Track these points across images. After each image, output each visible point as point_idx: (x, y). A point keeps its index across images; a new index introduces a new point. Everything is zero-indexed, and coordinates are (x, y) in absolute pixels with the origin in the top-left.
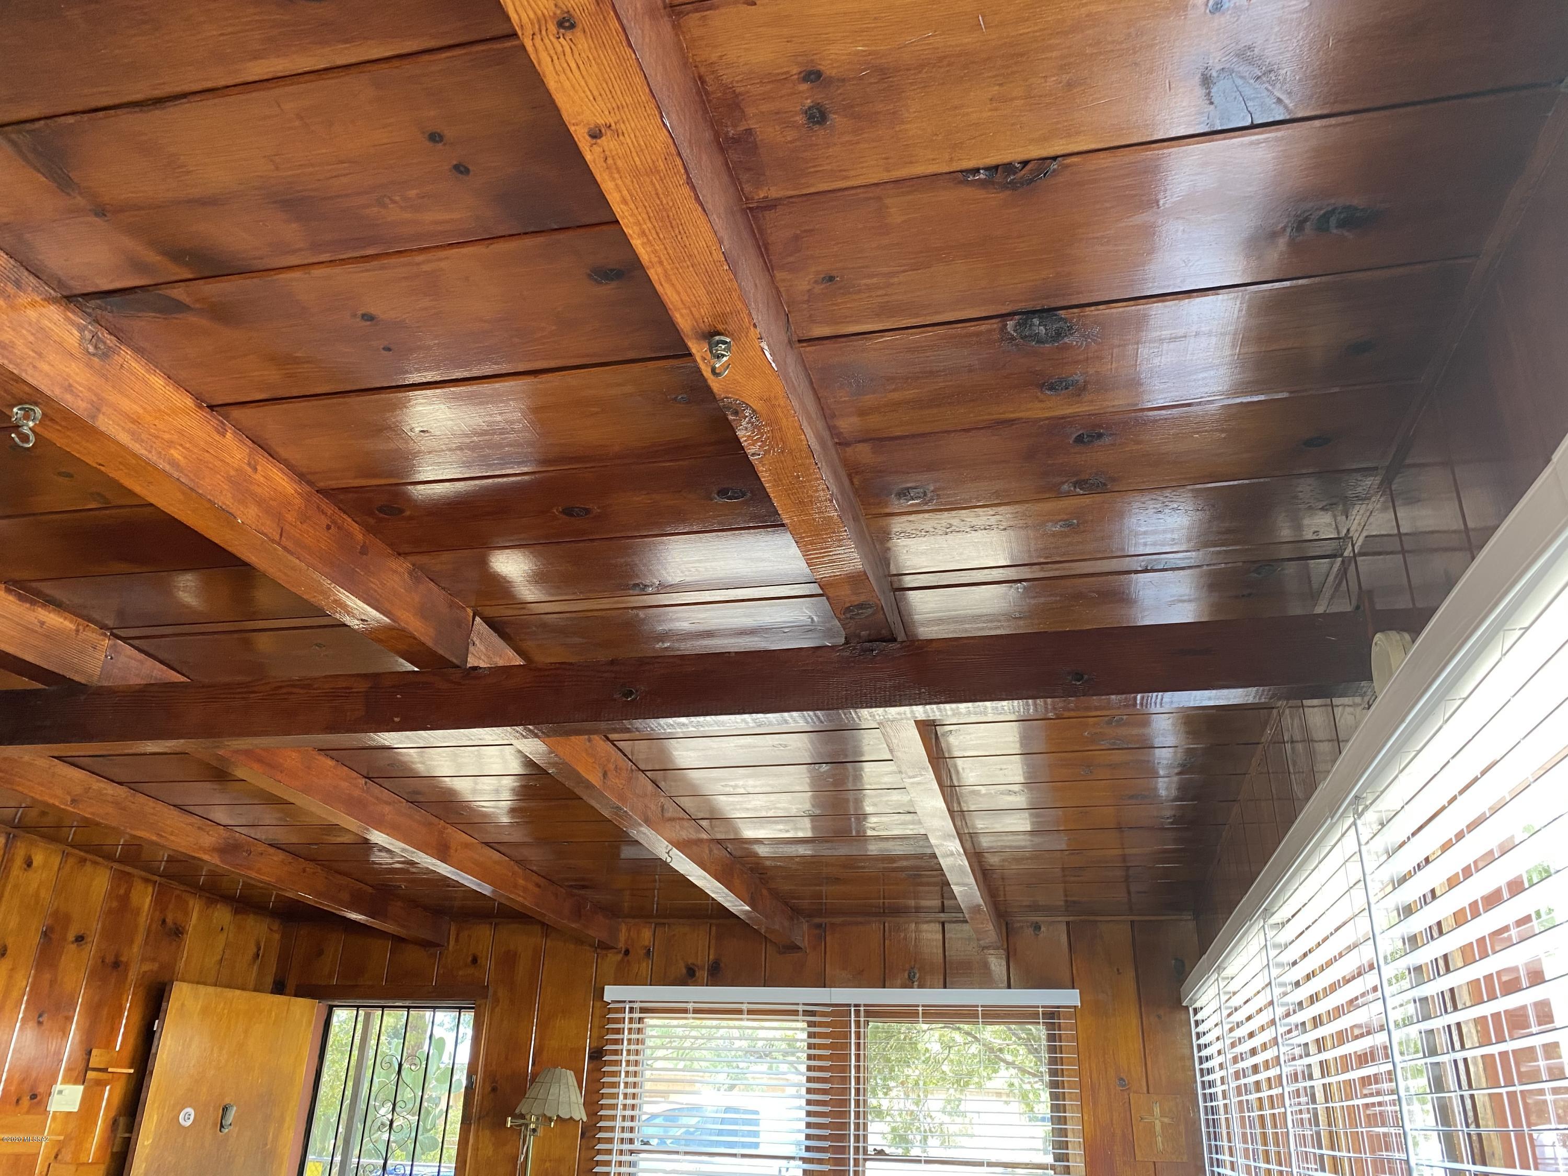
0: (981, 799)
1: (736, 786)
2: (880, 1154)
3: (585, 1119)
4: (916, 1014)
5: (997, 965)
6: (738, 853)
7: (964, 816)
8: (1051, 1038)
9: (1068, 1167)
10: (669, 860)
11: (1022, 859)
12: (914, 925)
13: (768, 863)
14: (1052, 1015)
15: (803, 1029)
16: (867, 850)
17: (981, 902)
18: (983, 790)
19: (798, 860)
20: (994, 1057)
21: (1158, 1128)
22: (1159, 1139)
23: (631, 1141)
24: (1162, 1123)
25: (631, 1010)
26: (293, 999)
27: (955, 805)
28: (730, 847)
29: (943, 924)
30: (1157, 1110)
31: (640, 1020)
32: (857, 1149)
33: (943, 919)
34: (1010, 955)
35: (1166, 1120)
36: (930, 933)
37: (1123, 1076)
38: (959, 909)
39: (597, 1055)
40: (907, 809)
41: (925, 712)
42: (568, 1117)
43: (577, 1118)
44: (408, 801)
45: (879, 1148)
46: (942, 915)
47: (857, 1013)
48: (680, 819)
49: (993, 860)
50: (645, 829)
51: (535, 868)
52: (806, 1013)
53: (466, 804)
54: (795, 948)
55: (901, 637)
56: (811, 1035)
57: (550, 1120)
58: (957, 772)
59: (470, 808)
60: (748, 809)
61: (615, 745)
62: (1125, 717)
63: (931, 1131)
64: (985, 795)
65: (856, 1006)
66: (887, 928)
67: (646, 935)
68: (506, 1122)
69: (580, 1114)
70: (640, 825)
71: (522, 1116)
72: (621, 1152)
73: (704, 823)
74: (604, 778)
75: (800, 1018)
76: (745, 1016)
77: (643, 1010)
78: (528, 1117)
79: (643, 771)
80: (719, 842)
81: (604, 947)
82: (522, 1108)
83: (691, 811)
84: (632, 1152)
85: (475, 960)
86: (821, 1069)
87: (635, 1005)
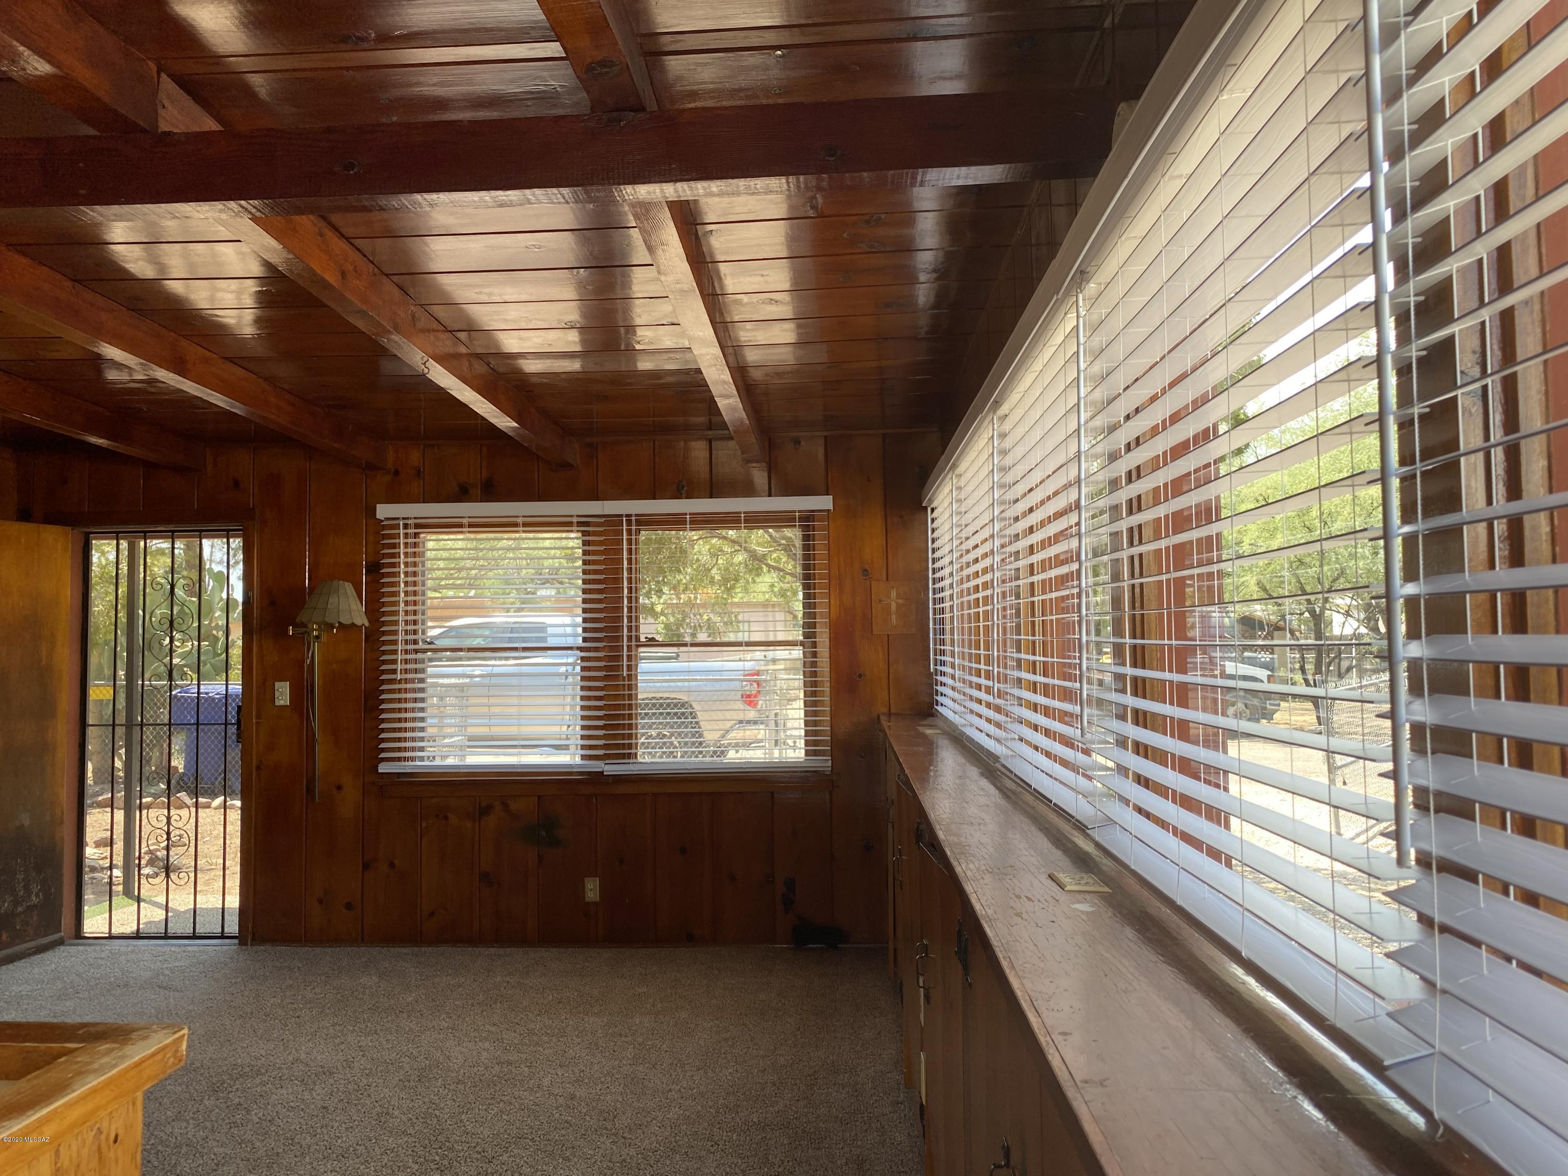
0: (743, 309)
1: (490, 294)
2: (652, 642)
3: (367, 624)
4: (684, 522)
5: (759, 476)
6: (502, 369)
7: (727, 327)
8: (806, 538)
9: (815, 642)
10: (426, 370)
11: (784, 373)
12: (682, 443)
13: (534, 380)
14: (807, 520)
15: (577, 538)
16: (636, 366)
17: (744, 415)
18: (745, 299)
19: (563, 376)
20: (757, 562)
21: (894, 607)
22: (894, 617)
23: (415, 642)
24: (897, 604)
25: (406, 526)
26: (42, 526)
27: (717, 315)
28: (493, 363)
29: (710, 442)
30: (894, 594)
31: (416, 535)
32: (630, 638)
33: (710, 437)
34: (771, 469)
35: (900, 601)
36: (698, 450)
37: (867, 567)
38: (724, 425)
39: (375, 569)
40: (670, 320)
41: (676, 191)
42: (349, 622)
43: (358, 622)
44: (128, 309)
45: (650, 636)
46: (710, 433)
47: (629, 523)
48: (434, 331)
49: (756, 375)
50: (395, 337)
51: (286, 386)
52: (580, 524)
53: (197, 312)
54: (567, 466)
55: (652, 106)
56: (585, 543)
57: (332, 626)
58: (720, 279)
59: (202, 317)
60: (506, 320)
61: (351, 243)
62: (883, 216)
63: (700, 626)
64: (747, 304)
65: (627, 516)
66: (656, 446)
67: (415, 457)
68: (287, 631)
69: (361, 619)
70: (389, 332)
71: (304, 625)
72: (406, 652)
73: (463, 336)
74: (343, 278)
75: (575, 528)
76: (521, 529)
77: (417, 526)
78: (310, 626)
79: (387, 275)
80: (478, 356)
81: (371, 468)
82: (303, 617)
83: (446, 322)
84: (416, 651)
85: (236, 484)
86: (596, 572)
87: (409, 522)
